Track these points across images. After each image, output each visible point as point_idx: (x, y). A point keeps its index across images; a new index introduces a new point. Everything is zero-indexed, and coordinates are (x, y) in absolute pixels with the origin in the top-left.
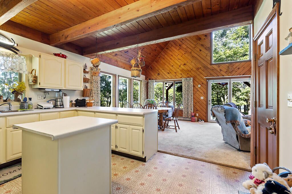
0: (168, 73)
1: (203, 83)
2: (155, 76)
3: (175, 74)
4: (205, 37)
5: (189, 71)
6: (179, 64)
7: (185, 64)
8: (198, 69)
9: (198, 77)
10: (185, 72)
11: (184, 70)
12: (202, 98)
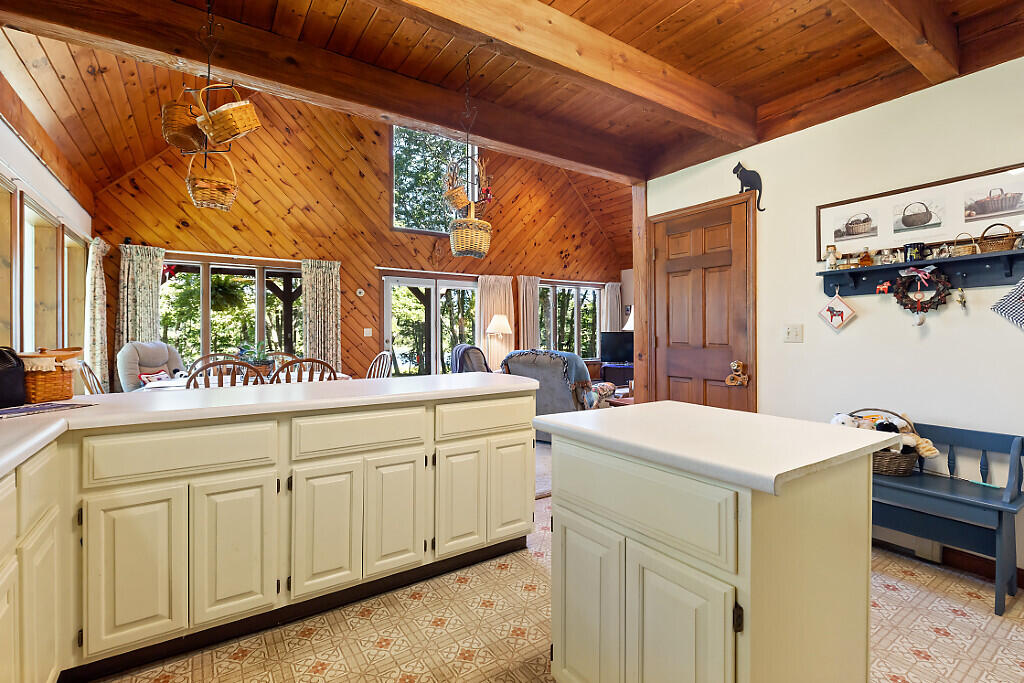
0: (235, 228)
1: (369, 285)
2: (160, 231)
3: (266, 238)
4: (375, 138)
5: (324, 236)
6: (287, 203)
7: (307, 208)
8: (354, 235)
9: (356, 261)
10: (308, 236)
11: (304, 228)
12: (368, 332)
